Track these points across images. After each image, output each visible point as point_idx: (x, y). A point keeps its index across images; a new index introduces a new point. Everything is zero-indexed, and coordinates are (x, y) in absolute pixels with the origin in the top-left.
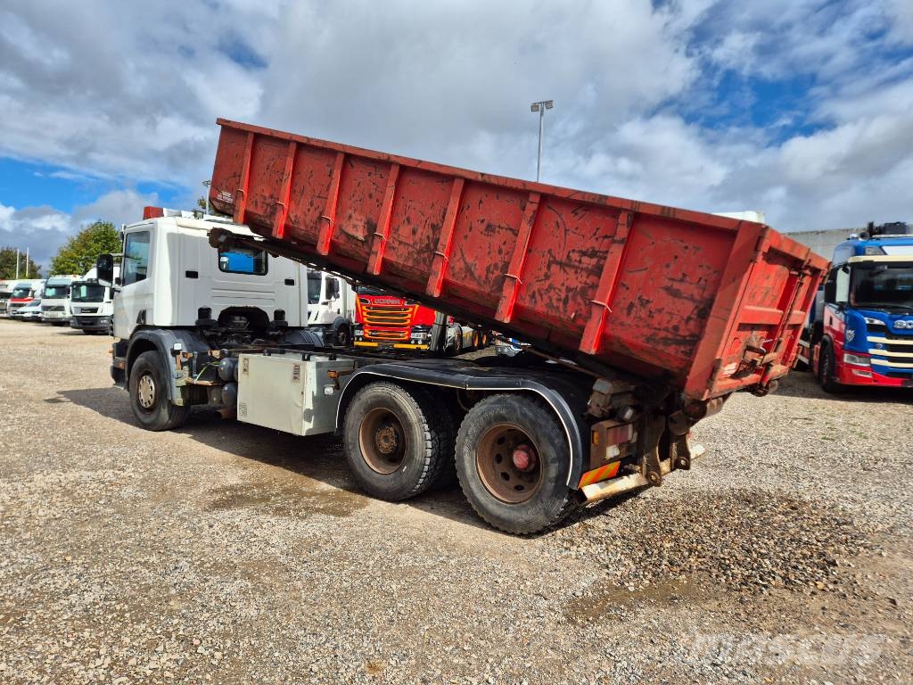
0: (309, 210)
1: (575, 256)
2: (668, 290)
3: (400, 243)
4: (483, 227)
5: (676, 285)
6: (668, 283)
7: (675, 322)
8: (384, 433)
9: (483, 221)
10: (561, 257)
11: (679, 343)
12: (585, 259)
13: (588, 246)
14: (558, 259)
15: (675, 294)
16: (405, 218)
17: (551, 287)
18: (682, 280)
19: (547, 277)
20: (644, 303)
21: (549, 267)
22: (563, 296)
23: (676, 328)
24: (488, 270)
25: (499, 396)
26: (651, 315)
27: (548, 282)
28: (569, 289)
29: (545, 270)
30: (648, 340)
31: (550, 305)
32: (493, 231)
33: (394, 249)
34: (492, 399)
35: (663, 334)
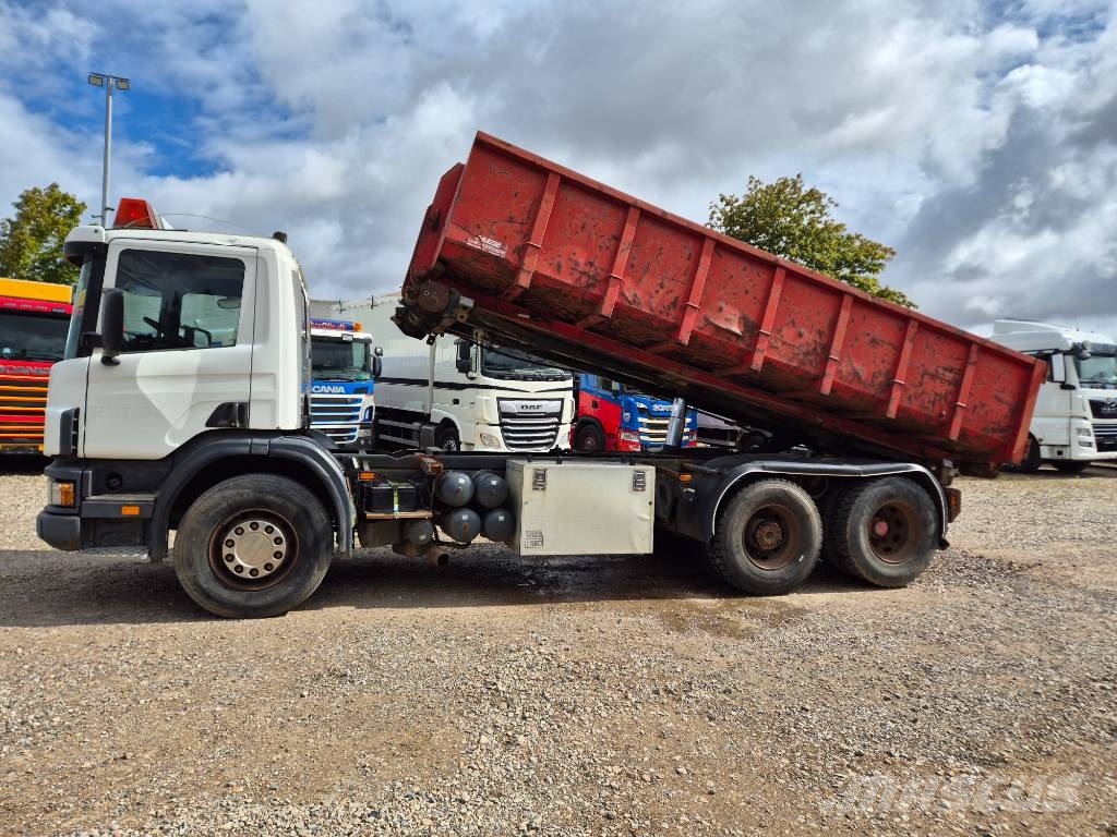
0: (657, 292)
1: (941, 371)
2: (996, 397)
3: (784, 343)
4: (868, 339)
5: (1000, 395)
6: (995, 393)
7: (999, 418)
8: (767, 529)
9: (868, 335)
10: (931, 370)
11: (1000, 431)
12: (947, 374)
13: (948, 364)
14: (930, 371)
15: (1000, 400)
16: (790, 320)
17: (923, 392)
18: (1003, 392)
19: (921, 384)
20: (983, 405)
21: (922, 377)
22: (932, 399)
23: (999, 422)
24: (874, 376)
25: (886, 479)
26: (986, 413)
27: (922, 388)
28: (936, 394)
29: (919, 379)
30: (984, 430)
31: (921, 406)
32: (877, 343)
33: (777, 348)
34: (881, 482)
35: (992, 426)
